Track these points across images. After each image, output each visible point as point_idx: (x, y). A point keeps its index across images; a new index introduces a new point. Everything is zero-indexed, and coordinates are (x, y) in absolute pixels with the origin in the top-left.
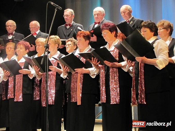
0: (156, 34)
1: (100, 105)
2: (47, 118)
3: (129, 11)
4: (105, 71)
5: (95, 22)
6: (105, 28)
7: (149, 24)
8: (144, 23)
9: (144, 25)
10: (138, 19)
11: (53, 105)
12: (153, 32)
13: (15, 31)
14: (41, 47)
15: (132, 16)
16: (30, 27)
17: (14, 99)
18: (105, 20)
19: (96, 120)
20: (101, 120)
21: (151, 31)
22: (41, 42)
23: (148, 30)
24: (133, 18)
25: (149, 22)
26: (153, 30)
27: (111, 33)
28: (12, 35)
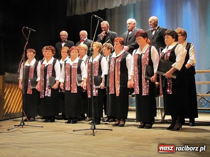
0: (177, 40)
1: (133, 96)
2: (93, 105)
3: (155, 21)
4: (138, 69)
5: (129, 30)
6: (138, 35)
7: (171, 32)
8: (167, 31)
9: (167, 33)
10: (163, 27)
11: (96, 96)
12: (174, 39)
13: (67, 39)
14: (83, 51)
15: (158, 26)
16: (80, 34)
17: (71, 91)
18: (137, 28)
19: (129, 107)
20: (135, 107)
21: (173, 38)
22: (83, 47)
23: (170, 37)
24: (159, 27)
25: (171, 30)
26: (175, 37)
27: (144, 39)
28: (65, 42)
